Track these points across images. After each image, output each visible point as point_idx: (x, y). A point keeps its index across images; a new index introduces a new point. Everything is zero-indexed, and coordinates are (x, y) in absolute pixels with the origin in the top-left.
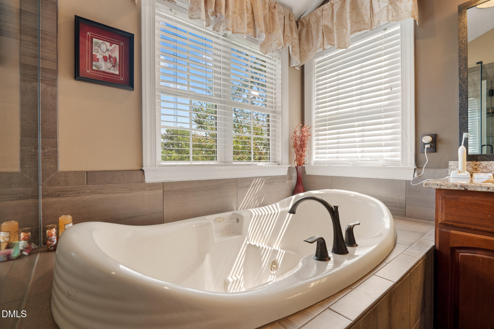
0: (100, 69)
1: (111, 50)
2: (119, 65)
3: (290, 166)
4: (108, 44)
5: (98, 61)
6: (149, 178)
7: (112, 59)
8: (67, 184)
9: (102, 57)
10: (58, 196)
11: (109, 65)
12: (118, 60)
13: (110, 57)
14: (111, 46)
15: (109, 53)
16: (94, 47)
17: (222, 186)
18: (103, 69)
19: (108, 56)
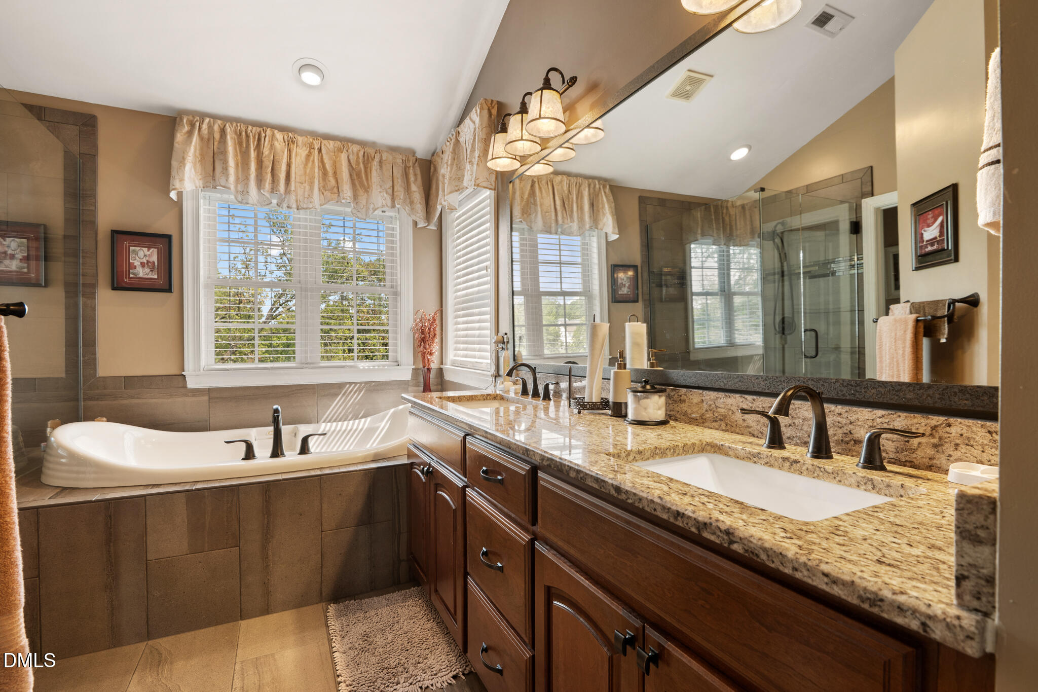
0: (138, 276)
1: (149, 255)
2: (158, 269)
3: (414, 367)
4: (145, 249)
5: (135, 268)
6: (191, 384)
7: (150, 264)
8: (105, 389)
9: (139, 263)
10: (98, 399)
11: (147, 270)
12: (156, 264)
13: (148, 262)
14: (148, 251)
15: (147, 259)
16: (132, 256)
17: (293, 394)
18: (141, 275)
19: (146, 262)
